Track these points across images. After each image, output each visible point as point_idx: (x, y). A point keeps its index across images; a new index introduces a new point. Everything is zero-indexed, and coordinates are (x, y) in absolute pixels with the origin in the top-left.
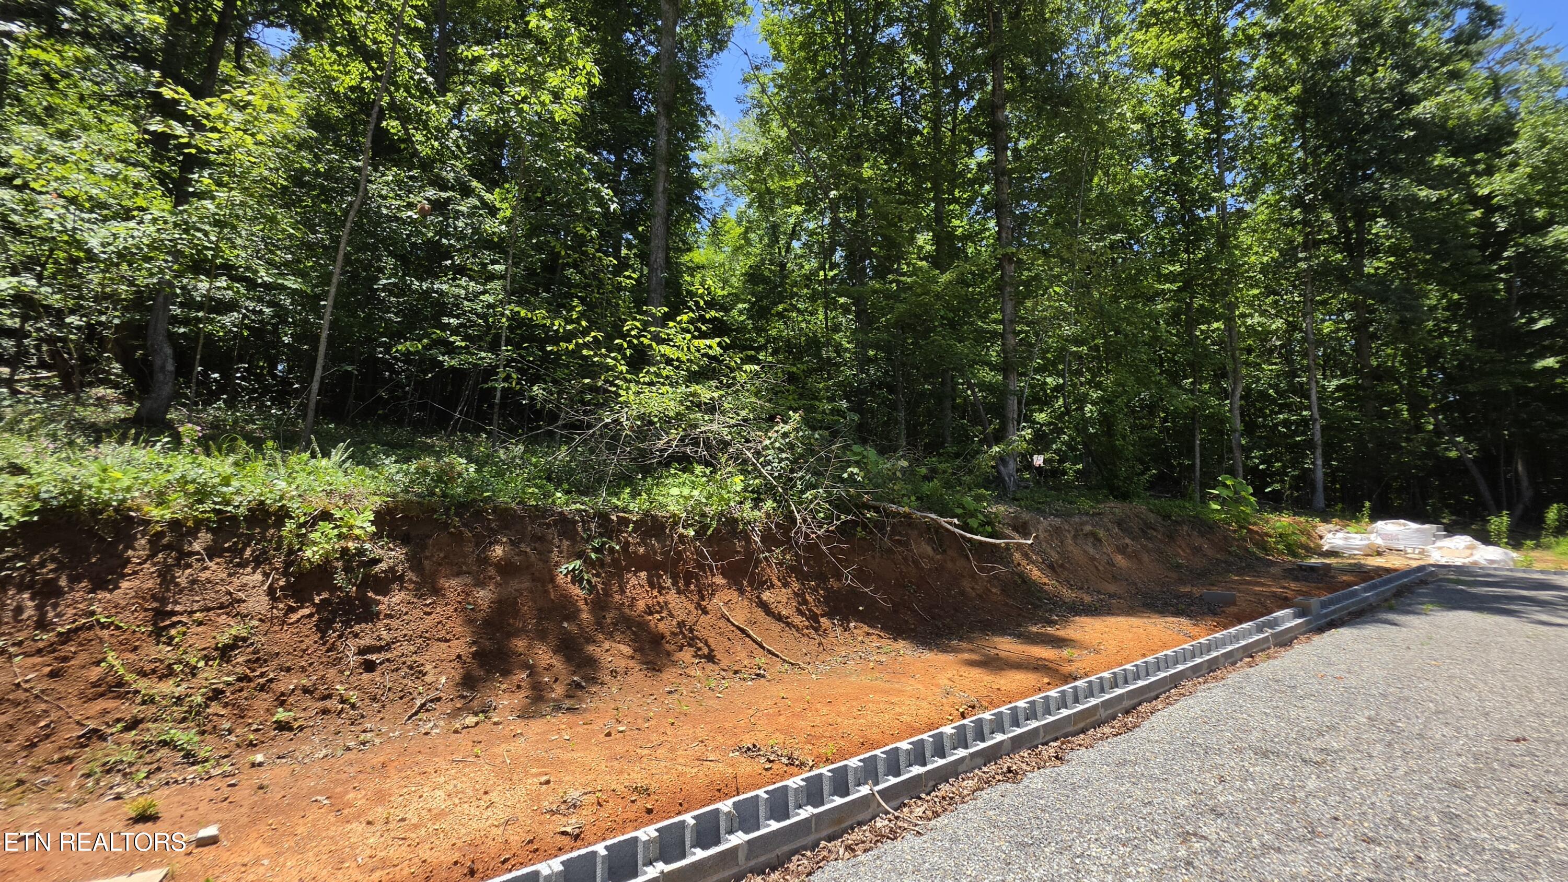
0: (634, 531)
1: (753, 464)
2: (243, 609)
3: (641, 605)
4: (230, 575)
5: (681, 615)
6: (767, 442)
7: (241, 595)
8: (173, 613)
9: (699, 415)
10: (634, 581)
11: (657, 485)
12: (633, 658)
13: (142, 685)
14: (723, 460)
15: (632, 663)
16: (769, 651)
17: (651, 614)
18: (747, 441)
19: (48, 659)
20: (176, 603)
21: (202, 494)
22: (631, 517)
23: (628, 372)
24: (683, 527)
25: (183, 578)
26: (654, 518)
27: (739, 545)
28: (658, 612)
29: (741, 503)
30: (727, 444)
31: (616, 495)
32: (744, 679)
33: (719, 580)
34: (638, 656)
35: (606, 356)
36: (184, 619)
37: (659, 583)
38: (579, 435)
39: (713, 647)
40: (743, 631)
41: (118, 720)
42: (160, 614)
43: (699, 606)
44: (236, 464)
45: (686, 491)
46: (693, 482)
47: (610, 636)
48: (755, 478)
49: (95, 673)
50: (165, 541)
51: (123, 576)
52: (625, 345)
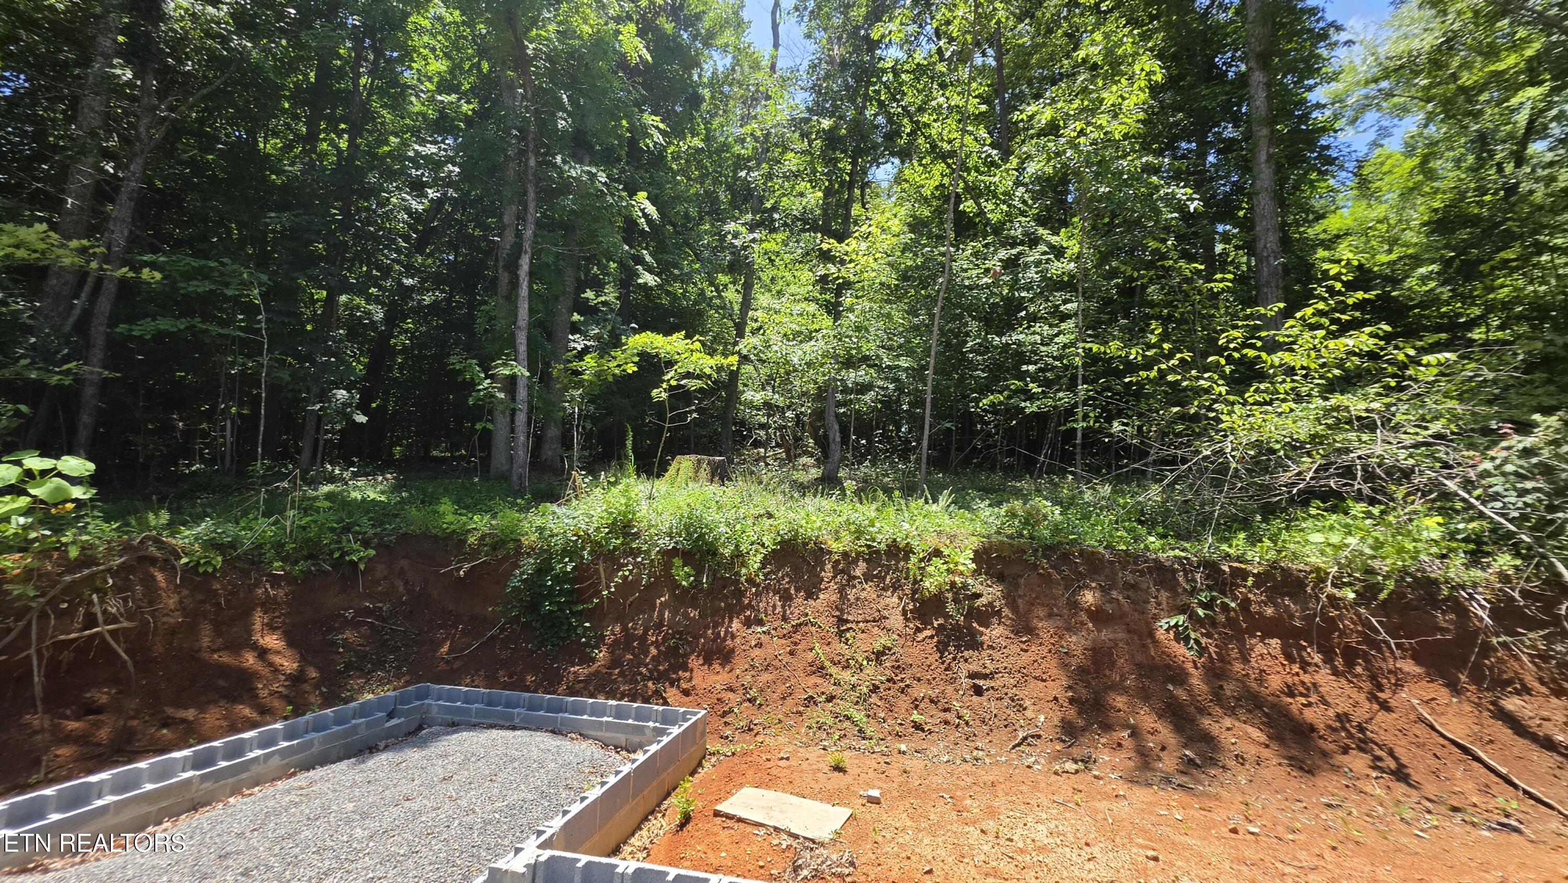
0: (1256, 585)
1: (1464, 500)
2: (887, 623)
3: (1275, 682)
4: (878, 596)
5: (1343, 706)
6: (1488, 465)
7: (886, 613)
8: (847, 621)
9: (1352, 436)
10: (1260, 648)
11: (1287, 528)
12: (1267, 746)
13: (833, 670)
14: (1399, 495)
15: (1266, 753)
16: (1525, 792)
17: (1291, 694)
18: (1446, 466)
19: (788, 642)
20: (849, 613)
21: (859, 533)
22: (1250, 568)
23: (1228, 393)
24: (1334, 585)
25: (852, 594)
26: (1286, 572)
27: (1443, 619)
28: (1302, 695)
29: (1444, 556)
30: (1407, 474)
31: (1227, 540)
32: (1474, 824)
33: (1409, 666)
34: (1274, 746)
35: (1198, 378)
36: (853, 626)
37: (1301, 657)
38: (1172, 471)
39: (1404, 760)
40: (1465, 750)
41: (823, 693)
42: (841, 621)
43: (1372, 697)
44: (877, 510)
45: (1335, 538)
46: (1347, 526)
47: (1231, 712)
48: (1472, 520)
49: (810, 656)
50: (840, 567)
51: (821, 590)
52: (1223, 361)
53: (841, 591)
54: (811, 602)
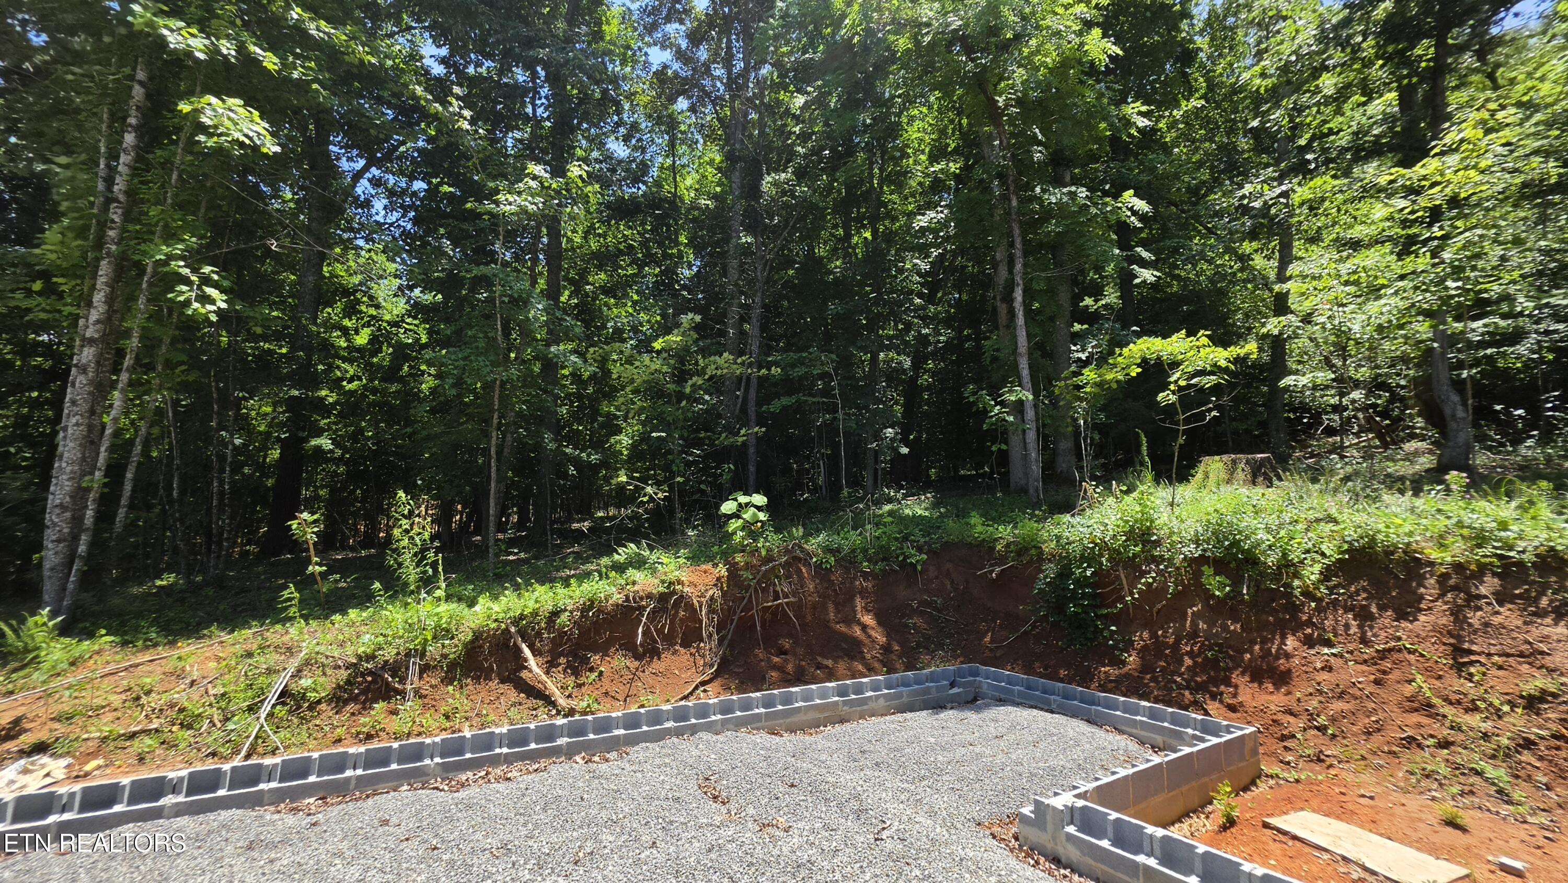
2: (1548, 661)
4: (1525, 623)
7: (1544, 647)
8: (1470, 652)
13: (1448, 710)
20: (1472, 642)
21: (1480, 538)
25: (1475, 618)
36: (1483, 659)
41: (1432, 736)
42: (1458, 651)
44: (1519, 507)
49: (1408, 690)
50: (1452, 582)
53: (1457, 613)
54: (1404, 624)
